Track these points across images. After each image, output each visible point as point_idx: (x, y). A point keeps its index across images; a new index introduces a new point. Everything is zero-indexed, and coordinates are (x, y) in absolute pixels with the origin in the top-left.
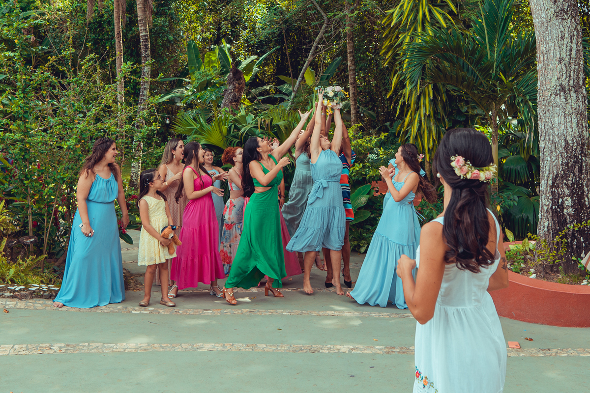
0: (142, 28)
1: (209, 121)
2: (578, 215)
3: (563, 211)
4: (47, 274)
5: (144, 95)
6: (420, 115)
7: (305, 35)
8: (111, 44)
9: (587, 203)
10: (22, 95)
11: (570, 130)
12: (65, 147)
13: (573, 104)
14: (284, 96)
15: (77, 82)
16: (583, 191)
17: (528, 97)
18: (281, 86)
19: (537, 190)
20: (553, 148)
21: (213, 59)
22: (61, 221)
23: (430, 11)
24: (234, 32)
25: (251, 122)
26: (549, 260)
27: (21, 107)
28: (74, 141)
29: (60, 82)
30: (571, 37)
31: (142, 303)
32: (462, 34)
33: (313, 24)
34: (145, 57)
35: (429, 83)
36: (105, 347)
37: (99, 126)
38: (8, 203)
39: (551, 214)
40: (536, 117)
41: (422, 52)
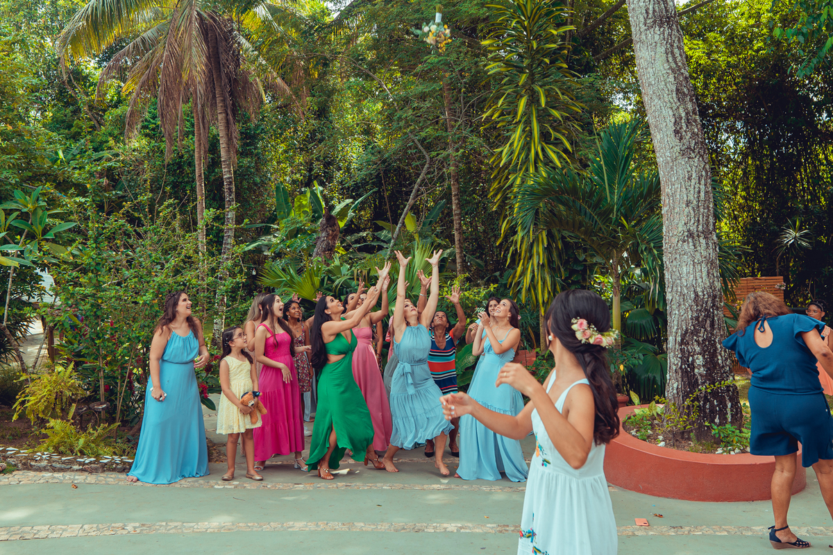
0: (226, 170)
1: (300, 272)
2: (710, 375)
3: (694, 371)
4: (120, 444)
5: (228, 244)
6: (533, 265)
7: (405, 176)
8: (191, 187)
9: (720, 361)
10: (94, 245)
11: (700, 280)
12: (141, 302)
13: (702, 252)
14: (382, 244)
15: (153, 231)
16: (716, 349)
17: (652, 245)
18: (379, 232)
19: (664, 347)
20: (682, 300)
21: (304, 203)
22: (136, 384)
23: (543, 150)
24: (327, 173)
25: (347, 273)
26: (679, 426)
27: (93, 259)
28: (151, 296)
29: (135, 231)
30: (699, 178)
31: (226, 478)
32: (579, 174)
33: (414, 164)
34: (229, 201)
35: (543, 229)
36: (185, 527)
37: (179, 278)
38: (77, 364)
39: (680, 374)
40: (662, 267)
41: (535, 194)
